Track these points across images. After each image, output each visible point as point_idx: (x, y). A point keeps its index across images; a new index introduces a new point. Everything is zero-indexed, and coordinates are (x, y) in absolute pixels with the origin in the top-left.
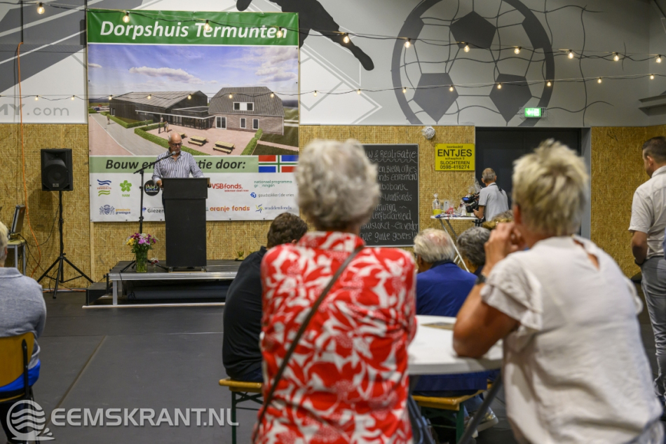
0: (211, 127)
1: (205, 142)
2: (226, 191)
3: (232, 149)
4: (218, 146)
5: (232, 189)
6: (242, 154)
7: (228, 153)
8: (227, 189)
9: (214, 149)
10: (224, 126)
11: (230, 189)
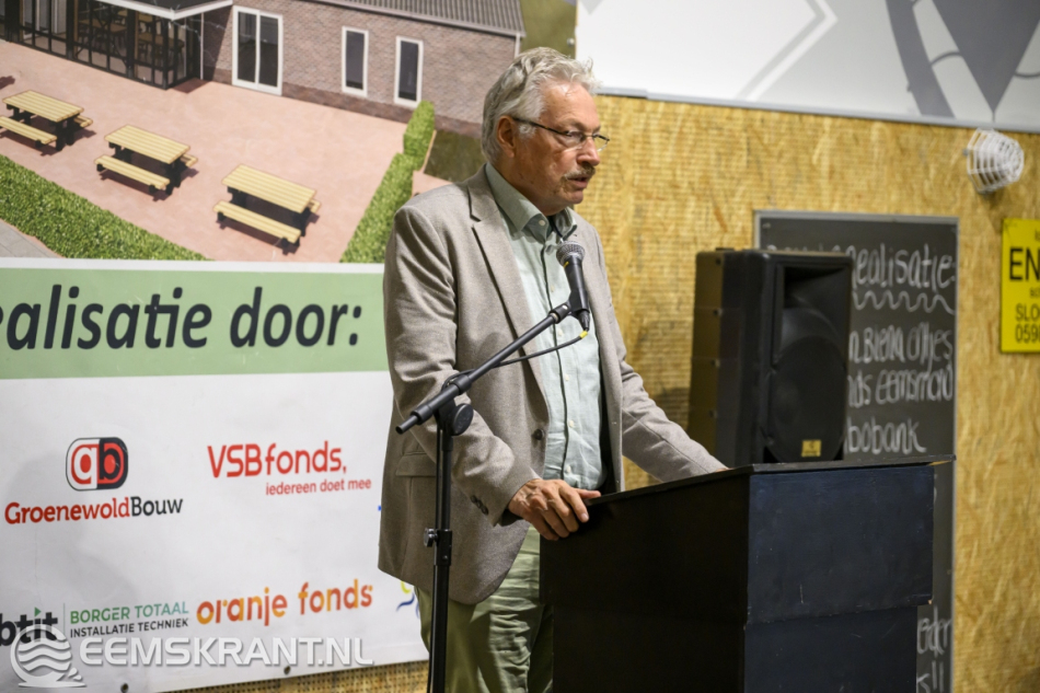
0: (209, 77)
1: (177, 171)
2: (271, 490)
3: (303, 219)
4: (240, 199)
5: (302, 477)
6: (349, 257)
7: (288, 247)
8: (276, 478)
9: (223, 220)
10: (269, 77)
11: (291, 479)
